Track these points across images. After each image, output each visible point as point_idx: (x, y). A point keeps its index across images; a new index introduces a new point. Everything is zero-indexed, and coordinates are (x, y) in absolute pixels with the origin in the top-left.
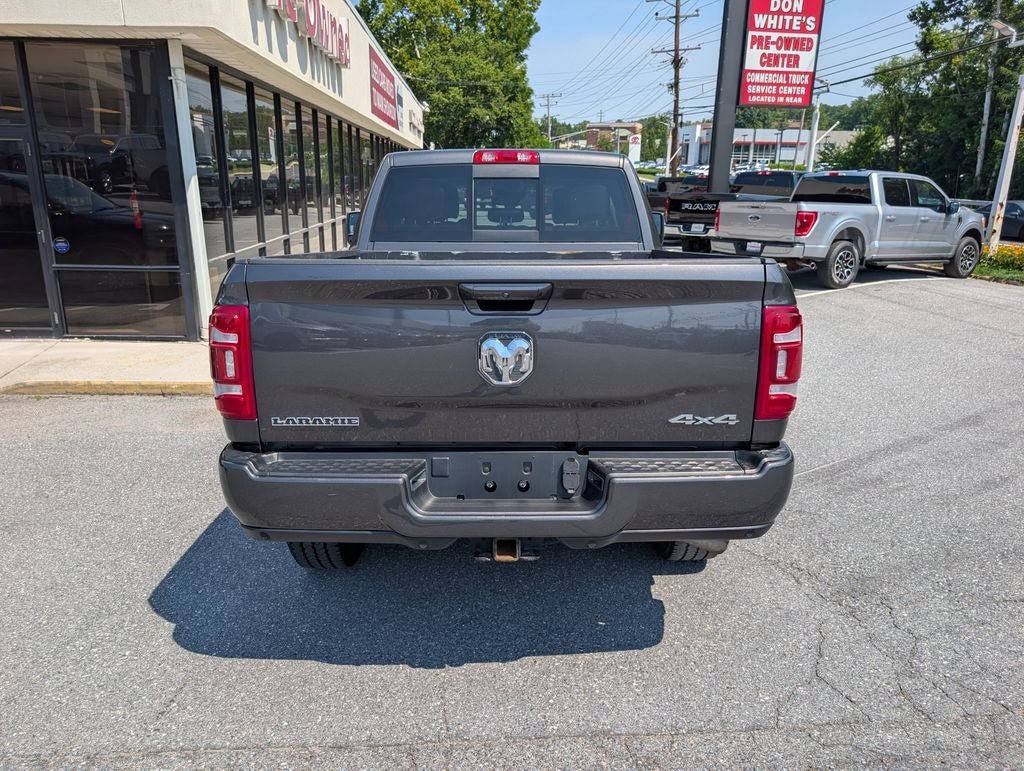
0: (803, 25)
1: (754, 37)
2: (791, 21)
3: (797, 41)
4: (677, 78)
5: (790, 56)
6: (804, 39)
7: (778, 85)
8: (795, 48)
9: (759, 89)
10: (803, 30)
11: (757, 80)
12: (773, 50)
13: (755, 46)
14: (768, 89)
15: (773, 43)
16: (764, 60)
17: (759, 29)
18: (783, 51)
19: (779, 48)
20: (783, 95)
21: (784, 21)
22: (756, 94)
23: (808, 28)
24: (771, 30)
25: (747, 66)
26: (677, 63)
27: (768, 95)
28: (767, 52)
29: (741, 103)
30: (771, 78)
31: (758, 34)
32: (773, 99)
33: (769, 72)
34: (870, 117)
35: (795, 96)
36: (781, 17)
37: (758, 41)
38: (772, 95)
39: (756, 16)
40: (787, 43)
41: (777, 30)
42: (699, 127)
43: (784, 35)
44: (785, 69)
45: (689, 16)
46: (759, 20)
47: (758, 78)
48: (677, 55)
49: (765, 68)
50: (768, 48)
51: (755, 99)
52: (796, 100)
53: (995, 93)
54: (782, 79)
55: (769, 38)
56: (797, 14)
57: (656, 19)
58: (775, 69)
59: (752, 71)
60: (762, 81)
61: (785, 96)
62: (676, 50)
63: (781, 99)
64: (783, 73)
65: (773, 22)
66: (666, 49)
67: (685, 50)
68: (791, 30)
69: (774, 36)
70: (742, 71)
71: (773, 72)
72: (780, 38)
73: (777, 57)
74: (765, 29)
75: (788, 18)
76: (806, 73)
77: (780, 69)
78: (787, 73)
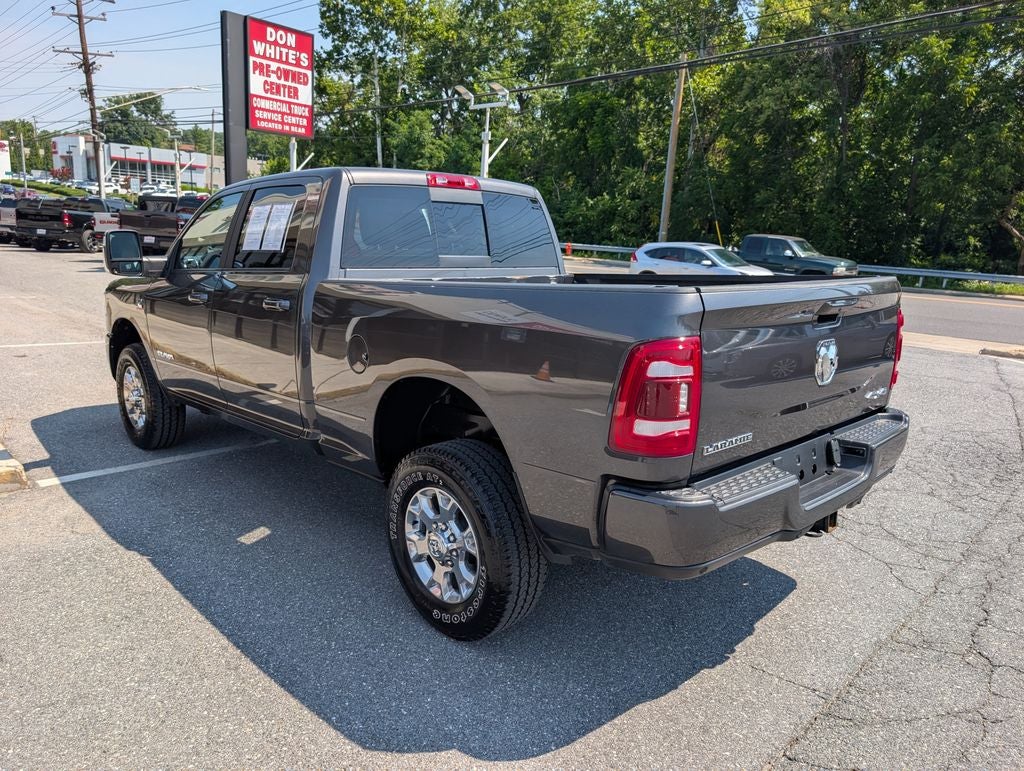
0: (298, 60)
1: (255, 62)
2: (287, 54)
3: (294, 74)
4: (89, 83)
5: (290, 87)
6: (300, 73)
7: (283, 114)
8: (293, 80)
9: (266, 115)
10: (298, 64)
11: (263, 106)
12: (273, 78)
13: (257, 72)
14: (275, 117)
15: (273, 72)
16: (267, 87)
17: (258, 56)
18: (282, 82)
19: (279, 78)
20: (288, 124)
21: (281, 52)
22: (264, 120)
23: (302, 63)
24: (270, 59)
25: (253, 90)
26: (87, 68)
27: (274, 122)
28: (269, 80)
29: (250, 125)
30: (275, 106)
31: (258, 60)
32: (280, 127)
33: (273, 100)
34: (257, 147)
35: (298, 126)
36: (278, 48)
37: (259, 67)
38: (277, 122)
39: (255, 42)
40: (286, 74)
41: (274, 60)
42: (82, 139)
43: (283, 66)
44: (287, 99)
45: (95, 19)
46: (258, 47)
47: (264, 104)
48: (85, 59)
49: (269, 95)
50: (269, 76)
51: (263, 124)
52: (300, 131)
53: (384, 139)
54: (285, 109)
55: (268, 66)
56: (290, 48)
57: (54, 14)
58: (277, 97)
59: (257, 96)
60: (267, 107)
61: (290, 125)
62: (84, 52)
63: (287, 128)
64: (286, 102)
65: (270, 51)
66: (71, 50)
67: (96, 55)
68: (287, 63)
69: (274, 66)
70: (247, 95)
71: (277, 100)
72: (279, 68)
73: (278, 87)
74: (264, 57)
75: (284, 51)
76: (305, 106)
77: (282, 98)
78: (290, 103)
